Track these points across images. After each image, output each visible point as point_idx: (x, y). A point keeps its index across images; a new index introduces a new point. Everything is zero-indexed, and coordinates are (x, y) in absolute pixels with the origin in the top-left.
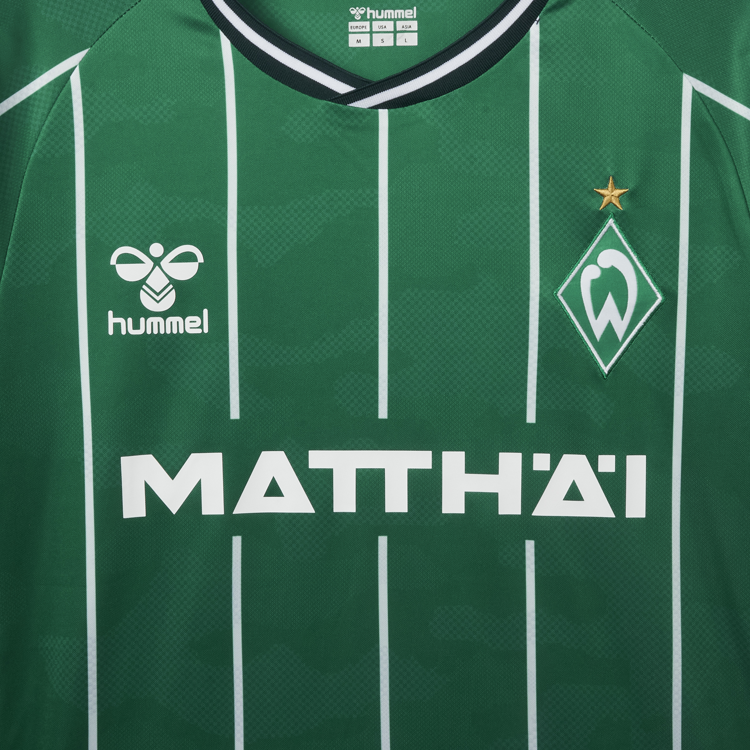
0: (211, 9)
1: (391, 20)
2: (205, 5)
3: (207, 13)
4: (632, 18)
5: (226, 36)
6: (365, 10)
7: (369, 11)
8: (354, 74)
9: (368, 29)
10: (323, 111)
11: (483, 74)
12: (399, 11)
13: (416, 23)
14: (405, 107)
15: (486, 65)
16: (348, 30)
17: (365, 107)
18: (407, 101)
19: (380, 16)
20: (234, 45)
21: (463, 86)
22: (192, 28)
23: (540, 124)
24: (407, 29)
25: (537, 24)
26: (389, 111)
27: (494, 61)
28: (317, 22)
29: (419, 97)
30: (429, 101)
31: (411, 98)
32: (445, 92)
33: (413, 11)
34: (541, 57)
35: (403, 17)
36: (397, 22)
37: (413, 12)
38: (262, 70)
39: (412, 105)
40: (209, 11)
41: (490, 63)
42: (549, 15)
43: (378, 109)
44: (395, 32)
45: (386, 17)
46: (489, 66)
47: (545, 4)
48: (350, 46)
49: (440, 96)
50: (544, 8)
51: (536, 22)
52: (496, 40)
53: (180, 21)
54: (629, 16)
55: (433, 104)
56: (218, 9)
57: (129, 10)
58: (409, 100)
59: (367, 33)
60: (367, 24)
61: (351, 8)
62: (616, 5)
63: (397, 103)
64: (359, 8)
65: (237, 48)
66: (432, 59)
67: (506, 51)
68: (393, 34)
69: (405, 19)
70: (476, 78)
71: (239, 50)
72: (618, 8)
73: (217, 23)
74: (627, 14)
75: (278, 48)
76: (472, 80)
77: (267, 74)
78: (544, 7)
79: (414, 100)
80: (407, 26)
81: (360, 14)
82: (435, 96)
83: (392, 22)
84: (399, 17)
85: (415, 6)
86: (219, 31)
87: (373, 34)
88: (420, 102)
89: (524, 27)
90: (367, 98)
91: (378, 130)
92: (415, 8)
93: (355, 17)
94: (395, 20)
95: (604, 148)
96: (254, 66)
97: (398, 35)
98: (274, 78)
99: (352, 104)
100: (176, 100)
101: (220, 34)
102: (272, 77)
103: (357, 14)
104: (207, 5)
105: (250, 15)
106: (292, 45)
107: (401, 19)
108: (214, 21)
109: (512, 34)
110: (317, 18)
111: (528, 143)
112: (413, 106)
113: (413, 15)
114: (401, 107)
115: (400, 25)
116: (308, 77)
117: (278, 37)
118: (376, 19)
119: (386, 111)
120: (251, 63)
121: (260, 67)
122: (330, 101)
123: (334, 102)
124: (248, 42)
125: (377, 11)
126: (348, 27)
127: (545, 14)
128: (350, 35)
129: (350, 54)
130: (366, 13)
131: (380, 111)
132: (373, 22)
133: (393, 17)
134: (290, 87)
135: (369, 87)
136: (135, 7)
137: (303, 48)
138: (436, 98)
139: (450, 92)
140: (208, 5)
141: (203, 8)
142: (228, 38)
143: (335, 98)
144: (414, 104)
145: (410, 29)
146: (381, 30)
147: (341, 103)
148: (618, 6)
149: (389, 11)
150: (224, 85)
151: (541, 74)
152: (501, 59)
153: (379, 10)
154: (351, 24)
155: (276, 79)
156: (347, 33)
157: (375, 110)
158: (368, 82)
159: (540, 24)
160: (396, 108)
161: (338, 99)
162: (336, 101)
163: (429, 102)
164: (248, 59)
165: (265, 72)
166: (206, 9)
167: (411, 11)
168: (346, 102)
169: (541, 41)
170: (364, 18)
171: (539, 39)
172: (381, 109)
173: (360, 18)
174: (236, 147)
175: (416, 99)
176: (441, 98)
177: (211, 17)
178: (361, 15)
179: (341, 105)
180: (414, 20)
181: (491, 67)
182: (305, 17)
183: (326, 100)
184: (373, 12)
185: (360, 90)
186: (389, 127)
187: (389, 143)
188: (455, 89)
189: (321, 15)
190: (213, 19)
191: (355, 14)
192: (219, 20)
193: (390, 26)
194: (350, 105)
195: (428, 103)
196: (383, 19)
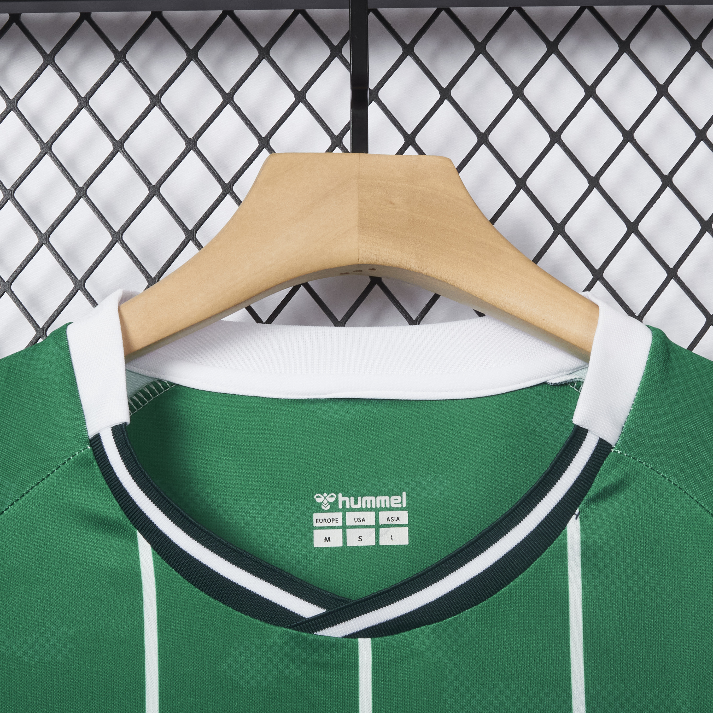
0: (126, 502)
1: (371, 510)
2: (117, 498)
3: (119, 507)
4: (708, 511)
5: (146, 539)
6: (336, 497)
7: (341, 498)
8: (323, 590)
9: (340, 523)
10: (280, 642)
11: (503, 588)
12: (383, 498)
13: (405, 513)
14: (396, 635)
15: (507, 576)
16: (313, 523)
17: (339, 636)
18: (398, 626)
19: (356, 506)
20: (156, 551)
21: (476, 605)
22: (98, 528)
23: (585, 657)
24: (394, 523)
25: (576, 519)
26: (372, 641)
27: (519, 570)
28: (270, 514)
29: (415, 620)
30: (429, 626)
31: (403, 623)
32: (450, 614)
33: (402, 497)
34: (583, 565)
35: (388, 506)
36: (380, 513)
37: (402, 500)
38: (194, 585)
39: (404, 631)
40: (122, 505)
41: (513, 573)
42: (593, 506)
43: (358, 638)
44: (377, 527)
45: (364, 506)
46: (512, 577)
47: (587, 492)
48: (315, 546)
49: (444, 620)
50: (586, 498)
51: (574, 516)
52: (521, 542)
53: (82, 519)
54: (703, 507)
55: (434, 631)
56: (135, 503)
57: (12, 504)
58: (400, 625)
59: (339, 528)
60: (339, 516)
61: (317, 495)
62: (685, 492)
63: (383, 630)
64: (327, 495)
65: (160, 556)
66: (432, 569)
67: (534, 556)
68: (374, 529)
69: (391, 509)
70: (494, 594)
71: (163, 558)
72: (687, 497)
73: (134, 521)
74: (701, 505)
75: (217, 555)
76: (489, 598)
77: (202, 591)
78: (585, 495)
79: (407, 625)
80: (394, 519)
81: (328, 502)
82: (437, 619)
83: (373, 513)
84: (383, 506)
85: (404, 491)
86: (136, 532)
87: (348, 530)
88: (415, 627)
89: (558, 523)
90: (342, 623)
91: (358, 668)
92: (404, 494)
93: (322, 506)
94: (377, 511)
95: (677, 691)
96: (184, 580)
97: (382, 530)
98: (212, 597)
99: (321, 631)
100: (74, 629)
101: (138, 537)
102: (209, 595)
103: (325, 502)
104: (120, 497)
105: (179, 512)
106: (236, 551)
107: (385, 509)
108: (129, 519)
109: (542, 533)
110: (270, 508)
111: (570, 684)
112: (406, 633)
113: (401, 503)
114: (389, 635)
115: (384, 517)
116: (260, 595)
117: (218, 540)
118: (351, 510)
119: (369, 640)
120: (179, 576)
121: (193, 582)
122: (290, 628)
123: (295, 630)
124: (176, 547)
125: (352, 498)
126: (312, 521)
127: (587, 504)
128: (315, 532)
129: (316, 557)
130: (337, 500)
131: (361, 641)
132: (347, 513)
133: (374, 506)
134: (233, 608)
135: (345, 607)
136: (20, 501)
137: (252, 555)
138: (438, 621)
139: (458, 614)
140: (122, 497)
141: (115, 501)
142: (148, 541)
143: (297, 624)
144: (407, 630)
145: (398, 523)
146: (358, 524)
147: (306, 632)
148: (688, 494)
149: (369, 498)
150: (142, 606)
151: (584, 587)
152: (528, 567)
153: (354, 497)
154: (316, 516)
155: (215, 598)
156: (311, 529)
157: (353, 640)
158: (343, 600)
159: (581, 519)
160: (382, 636)
161: (301, 626)
162: (299, 628)
163: (429, 628)
164: (176, 571)
165: (199, 589)
166: (119, 502)
167: (399, 498)
168: (312, 630)
169: (583, 543)
170: (334, 507)
171: (580, 540)
172: (361, 637)
173: (328, 507)
174: (158, 694)
175: (410, 623)
176: (445, 622)
177: (125, 513)
178: (330, 503)
179: (305, 634)
180: (403, 510)
181: (514, 579)
182: (254, 507)
183: (284, 627)
184: (346, 499)
185: (332, 613)
186: (373, 664)
187: (373, 686)
188: (465, 610)
189: (276, 504)
190: (128, 516)
191: (322, 502)
192: (137, 518)
193: (370, 518)
194: (319, 633)
195: (426, 629)
196: (361, 510)
